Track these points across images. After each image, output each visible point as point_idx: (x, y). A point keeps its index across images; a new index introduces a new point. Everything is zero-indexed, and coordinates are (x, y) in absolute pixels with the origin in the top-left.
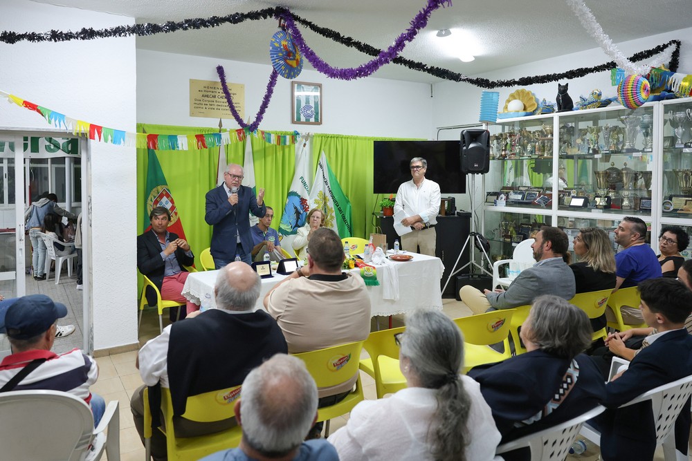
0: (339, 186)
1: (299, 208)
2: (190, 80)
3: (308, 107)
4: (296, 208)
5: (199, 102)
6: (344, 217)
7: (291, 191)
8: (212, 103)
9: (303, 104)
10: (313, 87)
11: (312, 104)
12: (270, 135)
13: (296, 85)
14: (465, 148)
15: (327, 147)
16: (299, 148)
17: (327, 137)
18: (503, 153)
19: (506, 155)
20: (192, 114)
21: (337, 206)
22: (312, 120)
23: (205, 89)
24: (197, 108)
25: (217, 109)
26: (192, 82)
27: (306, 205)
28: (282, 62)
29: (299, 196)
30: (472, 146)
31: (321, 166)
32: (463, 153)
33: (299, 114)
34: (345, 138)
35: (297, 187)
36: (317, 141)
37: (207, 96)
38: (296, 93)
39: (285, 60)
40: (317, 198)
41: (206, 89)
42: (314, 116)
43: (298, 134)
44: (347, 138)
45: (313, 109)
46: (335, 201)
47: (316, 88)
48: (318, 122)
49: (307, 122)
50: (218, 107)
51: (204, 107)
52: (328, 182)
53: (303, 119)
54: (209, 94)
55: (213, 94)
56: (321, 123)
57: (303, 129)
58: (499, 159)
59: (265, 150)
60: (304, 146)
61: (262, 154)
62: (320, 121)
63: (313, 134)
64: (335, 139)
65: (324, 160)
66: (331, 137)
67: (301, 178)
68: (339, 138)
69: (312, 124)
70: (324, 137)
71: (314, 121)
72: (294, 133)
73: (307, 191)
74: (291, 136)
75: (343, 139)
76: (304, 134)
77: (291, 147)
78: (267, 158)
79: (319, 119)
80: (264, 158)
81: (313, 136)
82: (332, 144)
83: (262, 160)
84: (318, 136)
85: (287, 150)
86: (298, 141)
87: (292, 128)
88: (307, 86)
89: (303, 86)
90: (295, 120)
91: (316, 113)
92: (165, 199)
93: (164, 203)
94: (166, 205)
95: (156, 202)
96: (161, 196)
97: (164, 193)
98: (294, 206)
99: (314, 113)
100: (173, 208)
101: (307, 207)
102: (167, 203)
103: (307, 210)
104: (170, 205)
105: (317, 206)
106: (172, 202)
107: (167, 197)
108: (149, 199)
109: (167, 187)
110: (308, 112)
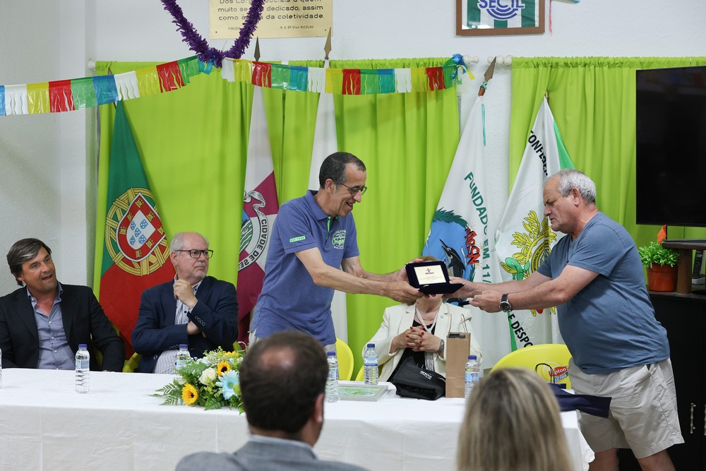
1: (462, 253)
4: (452, 252)
5: (229, 5)
12: (390, 72)
17: (552, 65)
20: (214, 34)
22: (515, 22)
24: (225, 18)
27: (474, 247)
29: (463, 223)
31: (537, 146)
33: (474, 9)
34: (614, 65)
35: (455, 200)
36: (524, 79)
40: (522, 230)
42: (519, 12)
43: (461, 62)
48: (531, 27)
49: (501, 29)
50: (272, 13)
51: (240, 14)
53: (487, 21)
56: (541, 30)
57: (478, 51)
59: (374, 107)
60: (482, 91)
61: (366, 115)
62: (537, 24)
63: (508, 61)
64: (581, 69)
65: (546, 126)
66: (566, 65)
67: (470, 176)
68: (592, 67)
69: (515, 32)
70: (545, 65)
71: (519, 25)
72: (451, 61)
73: (480, 209)
74: (422, 70)
75: (606, 68)
76: (485, 61)
77: (445, 97)
78: (381, 128)
79: (537, 19)
80: (374, 125)
81: (508, 67)
82: (572, 83)
83: (368, 132)
84: (526, 64)
85: (432, 104)
86: (460, 82)
87: (443, 47)
90: (463, 27)
91: (528, 2)
92: (139, 217)
93: (138, 226)
94: (141, 229)
95: (126, 223)
96: (133, 210)
97: (139, 204)
98: (445, 247)
99: (520, 4)
100: (155, 237)
101: (475, 251)
102: (143, 225)
103: (473, 259)
104: (150, 230)
105: (519, 250)
106: (157, 222)
107: (146, 214)
108: (111, 214)
109: (146, 192)
110: (503, 3)
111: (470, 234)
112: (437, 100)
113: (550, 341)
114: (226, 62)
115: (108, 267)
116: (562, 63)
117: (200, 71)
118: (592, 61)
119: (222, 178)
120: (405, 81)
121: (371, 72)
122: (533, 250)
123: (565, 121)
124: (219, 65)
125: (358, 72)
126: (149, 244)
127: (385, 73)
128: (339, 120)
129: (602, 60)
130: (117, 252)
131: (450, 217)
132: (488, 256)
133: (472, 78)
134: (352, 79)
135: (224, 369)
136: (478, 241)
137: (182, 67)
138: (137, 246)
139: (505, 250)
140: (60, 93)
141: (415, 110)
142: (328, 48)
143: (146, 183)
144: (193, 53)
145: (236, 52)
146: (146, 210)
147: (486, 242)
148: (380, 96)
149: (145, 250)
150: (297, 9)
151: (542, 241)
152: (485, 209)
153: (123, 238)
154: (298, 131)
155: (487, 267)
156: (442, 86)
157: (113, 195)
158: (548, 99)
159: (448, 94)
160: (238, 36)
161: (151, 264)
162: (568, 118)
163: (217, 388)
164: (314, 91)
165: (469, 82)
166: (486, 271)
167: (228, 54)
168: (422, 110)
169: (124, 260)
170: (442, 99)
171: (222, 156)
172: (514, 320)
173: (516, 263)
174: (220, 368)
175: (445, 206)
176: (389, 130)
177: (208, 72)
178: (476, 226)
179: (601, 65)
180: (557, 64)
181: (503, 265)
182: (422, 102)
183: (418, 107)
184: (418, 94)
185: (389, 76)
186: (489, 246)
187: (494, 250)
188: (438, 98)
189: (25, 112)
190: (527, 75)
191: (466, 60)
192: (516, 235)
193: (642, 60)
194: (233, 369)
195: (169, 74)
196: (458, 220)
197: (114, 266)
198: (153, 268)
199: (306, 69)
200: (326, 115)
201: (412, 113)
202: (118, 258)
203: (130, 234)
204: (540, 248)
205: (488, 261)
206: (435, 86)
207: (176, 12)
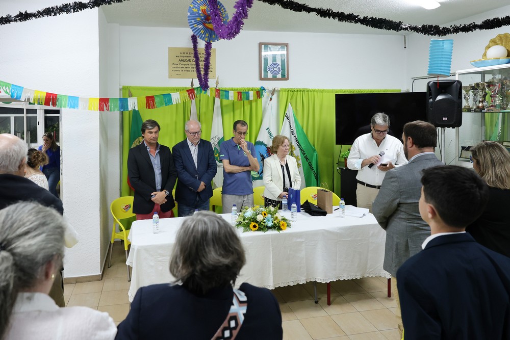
0: (306, 136)
1: (265, 155)
2: (169, 48)
3: (275, 64)
4: (262, 156)
5: (176, 66)
6: (310, 165)
7: (257, 140)
8: (187, 66)
9: (270, 62)
10: (280, 47)
11: (279, 62)
13: (263, 46)
14: (431, 100)
15: (294, 100)
16: (266, 102)
17: (293, 91)
18: (480, 105)
19: (483, 107)
20: (171, 76)
21: (304, 154)
22: (279, 76)
23: (181, 55)
24: (175, 71)
25: (192, 71)
26: (171, 49)
28: (201, 27)
29: (266, 145)
30: (439, 98)
31: (288, 118)
32: (430, 106)
33: (266, 71)
34: (311, 91)
35: (263, 137)
36: (284, 96)
37: (183, 60)
38: (263, 53)
39: (204, 24)
41: (183, 55)
42: (280, 73)
43: (264, 89)
44: (313, 91)
45: (280, 66)
46: (301, 150)
47: (282, 48)
48: (284, 77)
49: (275, 78)
51: (181, 69)
52: (295, 132)
53: (270, 75)
54: (185, 58)
55: (189, 58)
56: (287, 79)
57: (269, 85)
58: (475, 111)
59: (233, 105)
60: (271, 99)
61: (230, 108)
62: (286, 77)
63: (279, 89)
64: (302, 92)
65: (290, 112)
67: (268, 129)
69: (279, 79)
71: (281, 77)
72: (261, 88)
74: (255, 92)
76: (271, 89)
79: (286, 75)
80: (233, 111)
81: (279, 91)
82: (299, 97)
84: (285, 90)
86: (264, 96)
87: (259, 84)
88: (274, 47)
89: (270, 46)
90: (263, 77)
91: (283, 69)
98: (260, 154)
99: (281, 70)
110: (275, 69)
111: (268, 149)
112: (257, 102)
116: (296, 90)
120: (251, 96)
125: (241, 93)
127: (247, 93)
131: (262, 143)
142: (217, 83)
151: (290, 150)
154: (205, 113)
157: (133, 140)
158: (290, 102)
159: (260, 100)
162: (298, 108)
175: (259, 139)
182: (250, 103)
195: (191, 93)
196: (264, 144)
206: (258, 97)
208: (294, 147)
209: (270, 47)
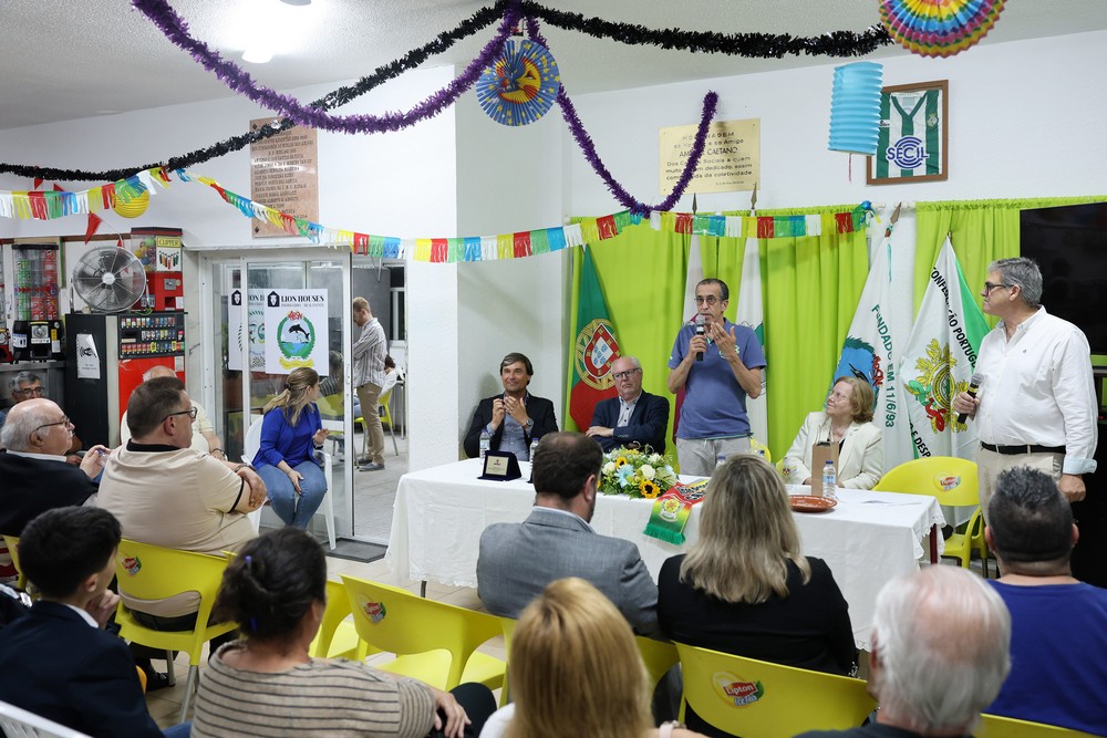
1: (869, 376)
3: (907, 141)
4: (860, 375)
5: (676, 168)
7: (850, 336)
9: (895, 137)
10: (922, 94)
11: (920, 134)
12: (802, 218)
17: (954, 208)
22: (921, 171)
23: (686, 141)
26: (663, 133)
27: (879, 370)
29: (871, 349)
31: (939, 280)
33: (882, 161)
35: (863, 329)
36: (927, 222)
42: (924, 162)
43: (869, 208)
45: (923, 145)
47: (931, 94)
48: (936, 173)
49: (907, 178)
50: (709, 172)
53: (894, 171)
56: (944, 177)
57: (886, 197)
59: (793, 249)
60: (888, 234)
61: (786, 256)
62: (940, 172)
63: (913, 205)
64: (980, 210)
65: (949, 263)
66: (966, 207)
67: (876, 308)
68: (991, 209)
69: (920, 179)
70: (947, 208)
71: (924, 173)
72: (860, 207)
73: (884, 337)
74: (832, 216)
75: (1004, 209)
76: (891, 207)
77: (855, 239)
78: (799, 266)
79: (940, 167)
80: (794, 264)
81: (914, 211)
82: (972, 224)
83: (789, 269)
84: (929, 207)
85: (843, 245)
86: (869, 226)
88: (906, 95)
89: (893, 94)
90: (874, 176)
91: (932, 150)
92: (601, 342)
93: (600, 349)
94: (602, 351)
95: (591, 347)
96: (596, 337)
97: (601, 332)
98: (854, 370)
99: (925, 154)
100: (613, 358)
101: (879, 374)
102: (604, 349)
103: (878, 381)
104: (609, 353)
105: (922, 374)
106: (614, 347)
107: (606, 340)
108: (579, 340)
109: (607, 322)
110: (909, 153)
111: (876, 359)
112: (848, 242)
113: (950, 455)
114: (654, 214)
115: (576, 382)
116: (962, 206)
117: (632, 222)
118: (991, 203)
119: (667, 310)
120: (814, 226)
121: (783, 219)
122: (935, 374)
123: (967, 258)
124: (647, 216)
125: (772, 219)
126: (608, 365)
127: (796, 220)
128: (764, 261)
129: (1000, 202)
130: (584, 370)
131: (857, 344)
132: (893, 379)
133: (879, 221)
134: (766, 226)
135: (622, 463)
136: (883, 365)
137: (616, 220)
138: (599, 366)
139: (909, 374)
140: (522, 243)
141: (828, 250)
142: (754, 200)
143: (608, 314)
144: (624, 208)
145: (666, 206)
146: (606, 337)
147: (891, 366)
148: (799, 238)
149: (605, 369)
150: (730, 167)
151: (944, 366)
152: (889, 337)
153: (588, 360)
154: (729, 271)
155: (892, 389)
156: (850, 229)
157: (582, 324)
158: (951, 239)
159: (858, 237)
160: (671, 192)
161: (609, 380)
162: (969, 255)
163: (615, 477)
164: (731, 236)
165: (876, 225)
166: (890, 393)
167: (657, 208)
168: (835, 250)
169: (589, 377)
170: (853, 240)
171: (668, 293)
172: (916, 437)
173: (919, 386)
174: (619, 462)
175: (854, 334)
176: (807, 268)
177: (637, 223)
178: (881, 352)
179: (1000, 206)
180: (958, 207)
181: (907, 387)
182: (835, 244)
183: (832, 248)
184: (831, 236)
185: (801, 223)
186: (895, 370)
187: (898, 374)
188: (850, 240)
189: (496, 258)
190: (930, 218)
191: (873, 206)
192: (920, 361)
193: (1040, 201)
194: (629, 463)
195: (606, 225)
196: (866, 346)
197: (582, 382)
198: (611, 384)
199: (724, 218)
200: (751, 256)
201: (826, 254)
202: (585, 375)
203: (594, 356)
204: (942, 372)
205: (893, 383)
206: (844, 229)
207: (606, 175)
208: (953, 357)
209: (895, 99)
